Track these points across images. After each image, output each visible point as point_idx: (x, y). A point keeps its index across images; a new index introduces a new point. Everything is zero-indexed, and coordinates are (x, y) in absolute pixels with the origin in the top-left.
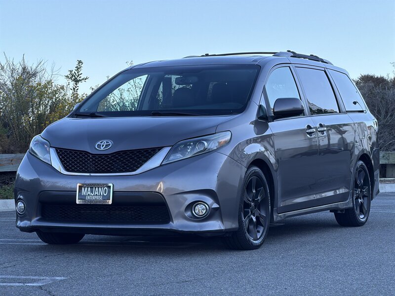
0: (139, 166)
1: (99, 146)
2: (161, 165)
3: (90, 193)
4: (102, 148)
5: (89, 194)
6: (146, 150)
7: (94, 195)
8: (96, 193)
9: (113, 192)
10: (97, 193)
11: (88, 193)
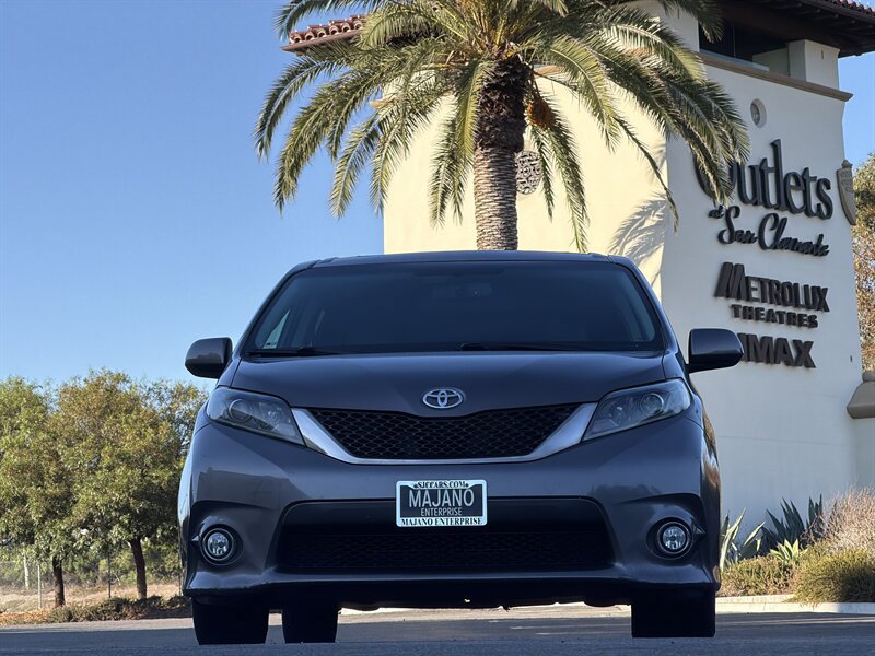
0: (535, 442)
1: (433, 400)
2: (582, 442)
3: (429, 502)
4: (442, 405)
5: (427, 505)
6: (545, 409)
7: (440, 506)
8: (444, 502)
9: (488, 498)
10: (448, 502)
11: (425, 502)
